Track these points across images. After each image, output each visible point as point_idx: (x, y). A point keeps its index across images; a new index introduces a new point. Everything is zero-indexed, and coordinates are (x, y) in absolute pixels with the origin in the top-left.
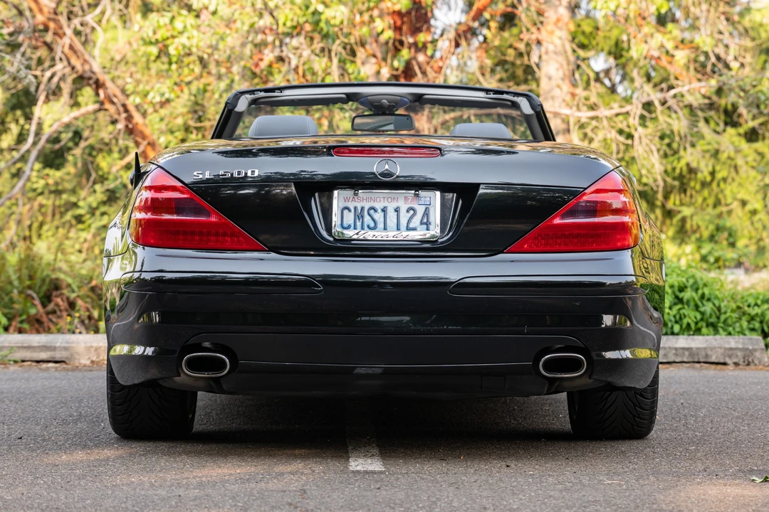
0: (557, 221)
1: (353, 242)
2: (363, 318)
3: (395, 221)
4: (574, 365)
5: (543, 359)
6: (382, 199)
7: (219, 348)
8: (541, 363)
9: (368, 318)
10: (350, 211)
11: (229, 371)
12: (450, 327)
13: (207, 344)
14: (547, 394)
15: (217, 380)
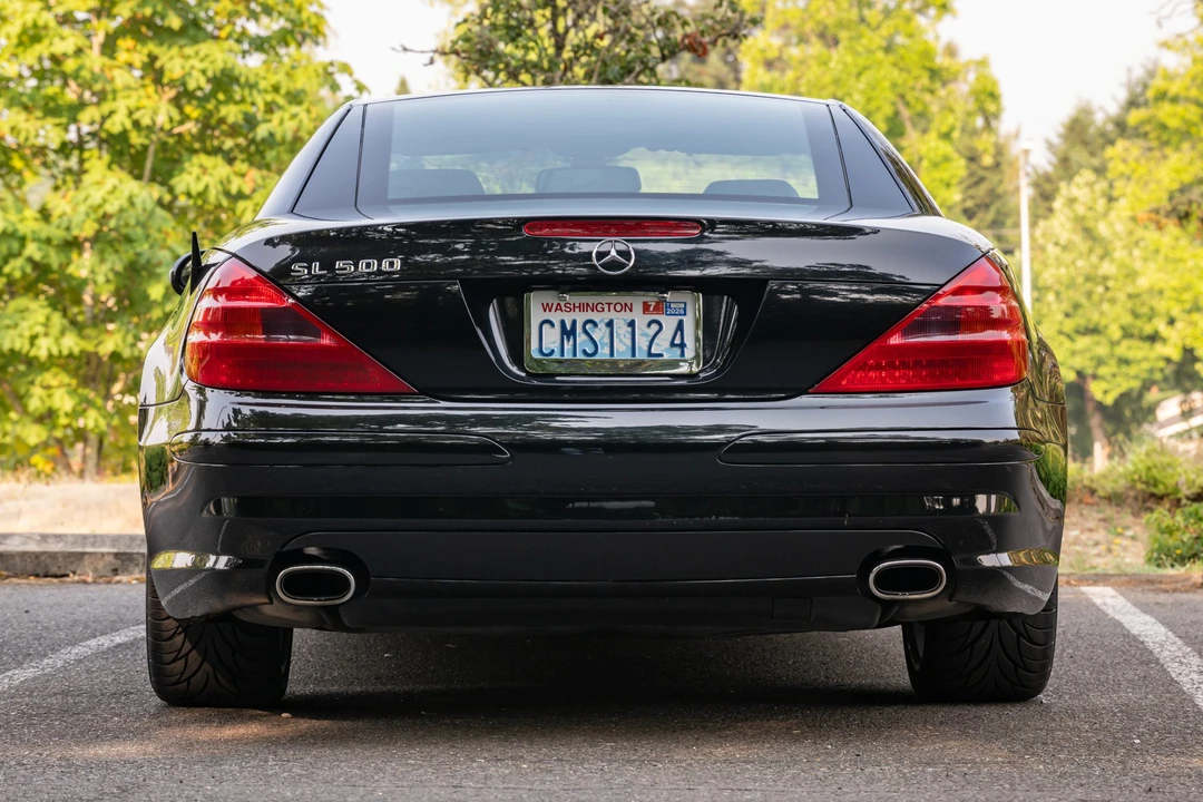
0: (895, 340)
1: (558, 378)
2: (577, 504)
3: (629, 342)
4: (926, 579)
5: (875, 570)
6: (606, 307)
7: (335, 556)
8: (872, 577)
9: (585, 504)
10: (552, 325)
11: (354, 595)
12: (722, 518)
13: (312, 551)
14: (879, 627)
15: (333, 611)
